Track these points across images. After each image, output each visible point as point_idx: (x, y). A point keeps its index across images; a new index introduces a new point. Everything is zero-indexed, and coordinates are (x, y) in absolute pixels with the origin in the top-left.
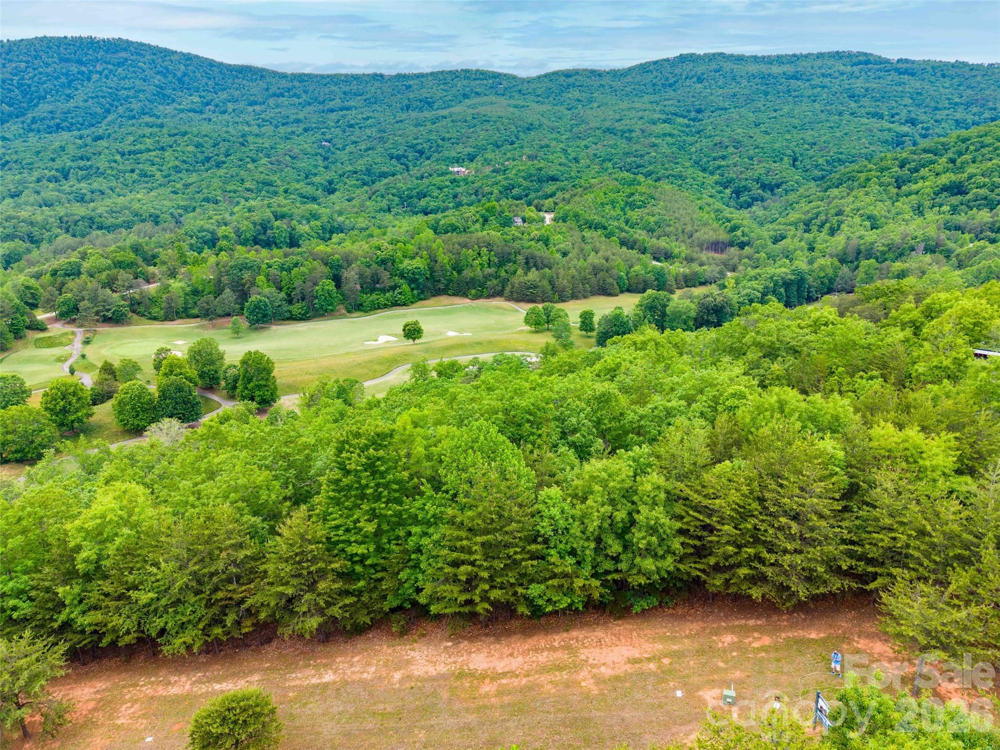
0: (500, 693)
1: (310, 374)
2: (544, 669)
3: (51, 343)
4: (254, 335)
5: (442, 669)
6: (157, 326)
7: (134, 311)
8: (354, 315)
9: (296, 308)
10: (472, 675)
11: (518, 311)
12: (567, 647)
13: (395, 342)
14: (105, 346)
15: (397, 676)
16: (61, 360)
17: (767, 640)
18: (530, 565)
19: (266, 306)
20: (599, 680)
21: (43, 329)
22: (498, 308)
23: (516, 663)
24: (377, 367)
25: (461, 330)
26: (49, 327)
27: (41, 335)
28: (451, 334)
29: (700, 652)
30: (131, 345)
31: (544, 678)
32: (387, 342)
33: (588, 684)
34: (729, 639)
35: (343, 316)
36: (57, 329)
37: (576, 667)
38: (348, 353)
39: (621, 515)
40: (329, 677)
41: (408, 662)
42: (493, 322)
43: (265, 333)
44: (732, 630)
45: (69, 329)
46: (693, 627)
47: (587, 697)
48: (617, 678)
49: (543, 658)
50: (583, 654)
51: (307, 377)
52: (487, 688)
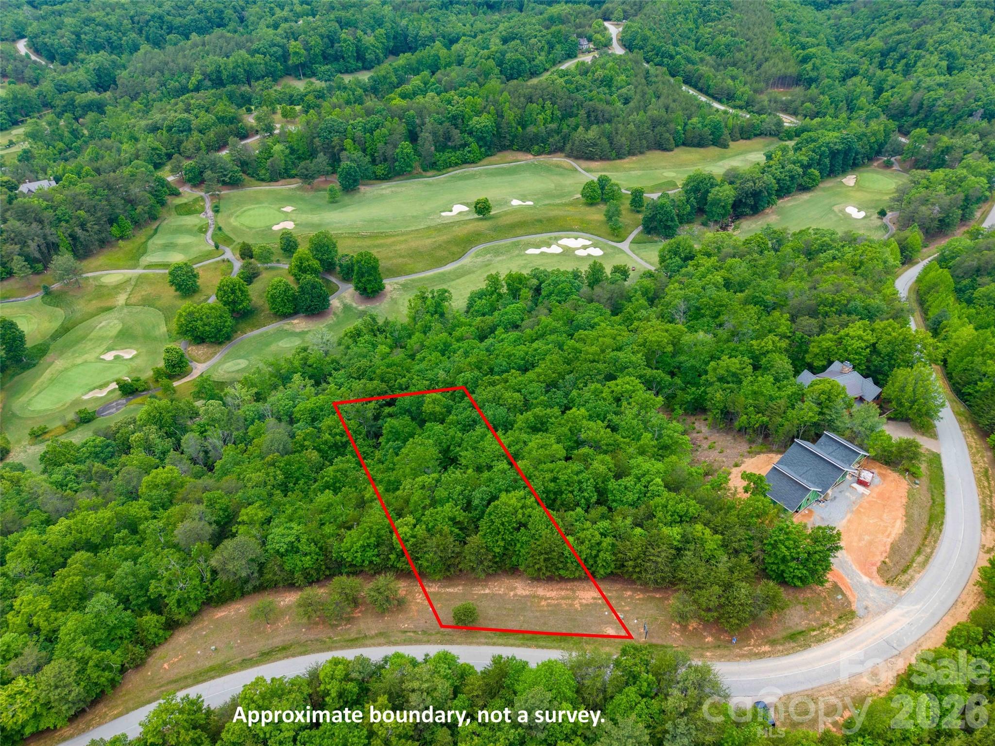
0: (548, 605)
1: (403, 257)
2: (563, 598)
3: (187, 210)
4: (347, 199)
5: (527, 593)
6: (265, 187)
7: (244, 172)
8: (430, 173)
9: (380, 169)
10: (538, 597)
11: (576, 170)
12: (572, 589)
13: (467, 213)
14: (232, 214)
15: (512, 593)
16: (202, 230)
17: (641, 596)
18: (561, 565)
19: (356, 172)
20: (581, 605)
21: (177, 194)
22: (558, 166)
23: (553, 594)
24: (455, 249)
25: (523, 198)
26: (181, 190)
27: (178, 201)
28: (516, 203)
29: (617, 598)
30: (251, 212)
31: (563, 602)
32: (460, 213)
33: (577, 606)
34: (629, 593)
35: (419, 176)
36: (188, 194)
37: (574, 598)
38: (429, 228)
39: (594, 553)
40: (487, 591)
41: (515, 588)
42: (552, 186)
43: (357, 197)
44: (631, 589)
45: (198, 193)
46: (618, 586)
47: (576, 610)
48: (587, 605)
49: (563, 593)
50: (578, 593)
51: (400, 260)
52: (543, 603)
